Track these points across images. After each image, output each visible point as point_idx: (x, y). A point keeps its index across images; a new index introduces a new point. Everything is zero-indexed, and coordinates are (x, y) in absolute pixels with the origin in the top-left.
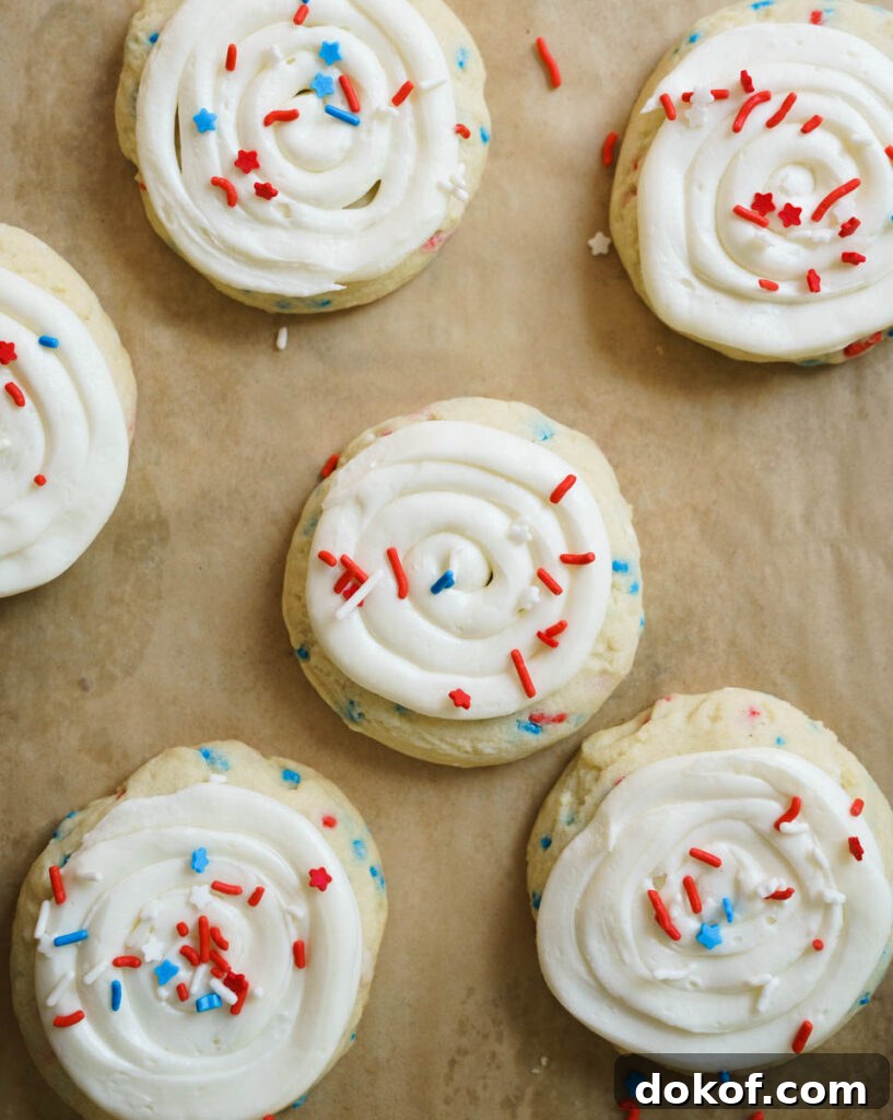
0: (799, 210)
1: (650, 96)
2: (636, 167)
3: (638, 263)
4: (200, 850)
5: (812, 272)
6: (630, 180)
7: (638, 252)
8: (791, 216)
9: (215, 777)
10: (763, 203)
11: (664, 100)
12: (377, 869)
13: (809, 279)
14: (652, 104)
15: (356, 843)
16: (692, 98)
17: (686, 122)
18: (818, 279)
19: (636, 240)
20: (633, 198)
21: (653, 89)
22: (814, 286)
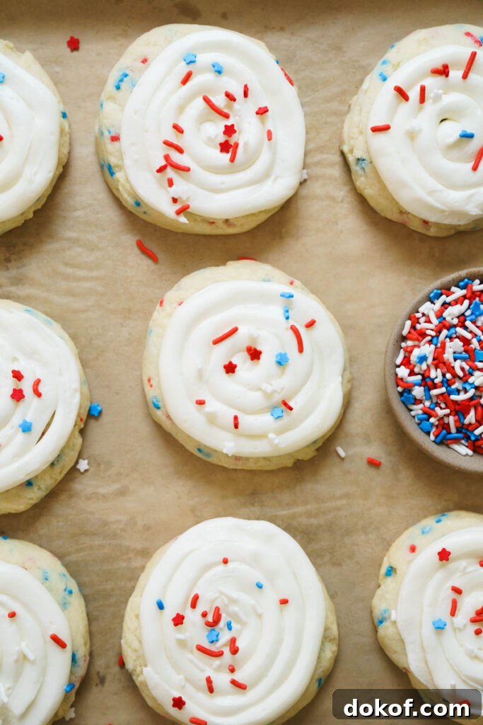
0: (226, 126)
1: (177, 221)
2: (213, 223)
3: (265, 211)
4: (434, 624)
5: (257, 113)
6: (221, 224)
7: (260, 212)
8: (230, 130)
9: (393, 618)
10: (225, 147)
11: (178, 213)
12: (437, 519)
13: (262, 114)
14: (183, 219)
15: (423, 533)
16: (176, 197)
17: (188, 198)
18: (260, 109)
19: (253, 215)
20: (231, 221)
21: (174, 220)
22: (265, 110)
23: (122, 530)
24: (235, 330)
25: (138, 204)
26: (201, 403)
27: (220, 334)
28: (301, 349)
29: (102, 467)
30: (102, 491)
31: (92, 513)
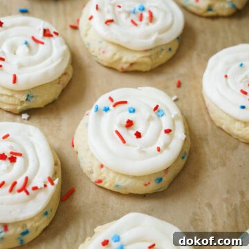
1: (57, 185)
14: (56, 181)
21: (56, 187)
23: (231, 205)
24: (117, 132)
25: (46, 213)
26: (159, 150)
27: (120, 140)
28: (126, 102)
29: (197, 218)
30: (210, 217)
31: (224, 222)
